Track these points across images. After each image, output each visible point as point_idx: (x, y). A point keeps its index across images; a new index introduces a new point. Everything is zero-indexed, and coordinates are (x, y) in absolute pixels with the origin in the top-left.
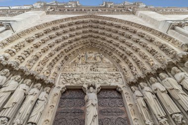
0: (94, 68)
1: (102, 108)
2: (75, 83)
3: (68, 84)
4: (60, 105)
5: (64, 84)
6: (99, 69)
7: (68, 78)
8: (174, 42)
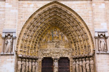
0: (57, 46)
1: (60, 67)
2: (48, 55)
3: (45, 56)
4: (42, 65)
5: (42, 56)
6: (60, 46)
7: (44, 53)
8: (93, 46)
